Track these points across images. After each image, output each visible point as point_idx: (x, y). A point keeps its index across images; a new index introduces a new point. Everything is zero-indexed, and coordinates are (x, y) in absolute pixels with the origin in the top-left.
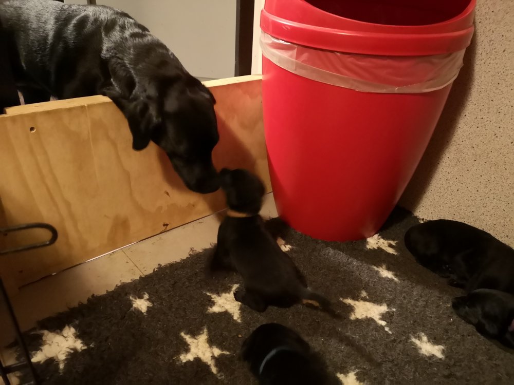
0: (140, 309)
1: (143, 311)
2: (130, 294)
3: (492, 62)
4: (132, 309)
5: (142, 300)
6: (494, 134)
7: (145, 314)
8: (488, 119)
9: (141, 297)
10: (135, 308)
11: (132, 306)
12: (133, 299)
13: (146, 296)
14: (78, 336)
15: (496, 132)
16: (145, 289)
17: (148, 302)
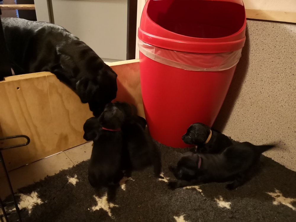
0: (72, 183)
1: (74, 184)
2: (67, 175)
3: (258, 55)
4: (68, 183)
5: (74, 178)
6: (260, 92)
7: (75, 186)
8: (257, 84)
9: (73, 177)
10: (70, 182)
11: (68, 181)
12: (69, 178)
13: (76, 176)
14: (39, 197)
15: (261, 91)
16: (75, 172)
17: (77, 179)
